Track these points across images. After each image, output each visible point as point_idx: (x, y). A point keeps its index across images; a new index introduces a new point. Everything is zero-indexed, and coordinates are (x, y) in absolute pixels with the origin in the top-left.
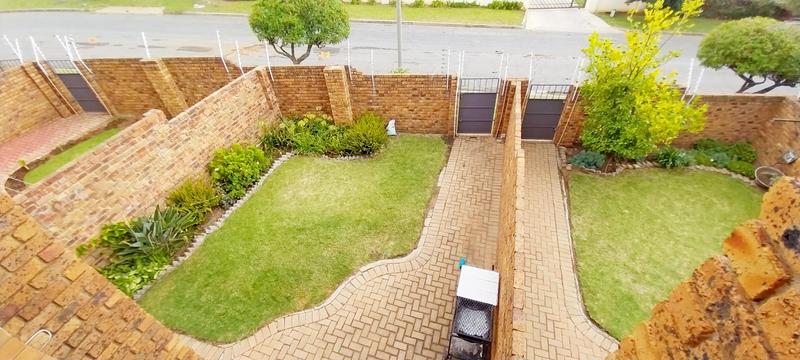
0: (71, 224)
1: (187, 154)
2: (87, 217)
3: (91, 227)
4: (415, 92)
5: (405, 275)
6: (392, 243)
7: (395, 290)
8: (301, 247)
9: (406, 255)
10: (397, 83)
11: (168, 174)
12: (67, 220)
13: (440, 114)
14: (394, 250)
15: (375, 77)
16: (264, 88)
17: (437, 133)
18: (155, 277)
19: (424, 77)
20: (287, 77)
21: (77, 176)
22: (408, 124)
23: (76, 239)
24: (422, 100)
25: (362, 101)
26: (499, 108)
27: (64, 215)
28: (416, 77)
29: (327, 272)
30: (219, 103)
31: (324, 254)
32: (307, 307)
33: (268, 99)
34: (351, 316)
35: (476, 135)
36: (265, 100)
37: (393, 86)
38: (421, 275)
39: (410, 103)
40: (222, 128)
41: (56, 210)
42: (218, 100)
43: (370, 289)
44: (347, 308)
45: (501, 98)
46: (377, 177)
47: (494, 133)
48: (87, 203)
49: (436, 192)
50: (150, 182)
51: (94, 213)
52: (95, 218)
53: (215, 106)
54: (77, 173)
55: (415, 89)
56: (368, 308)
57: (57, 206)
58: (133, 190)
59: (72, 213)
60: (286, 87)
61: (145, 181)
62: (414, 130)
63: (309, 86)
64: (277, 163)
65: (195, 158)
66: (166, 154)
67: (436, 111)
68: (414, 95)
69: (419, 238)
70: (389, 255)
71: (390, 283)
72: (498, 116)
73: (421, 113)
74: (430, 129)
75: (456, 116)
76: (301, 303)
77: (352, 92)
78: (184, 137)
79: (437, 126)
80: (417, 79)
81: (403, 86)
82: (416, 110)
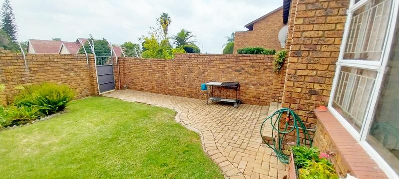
4: (66, 67)
10: (50, 60)
13: (87, 81)
17: (87, 96)
35: (109, 92)
37: (46, 62)
39: (63, 77)
45: (116, 66)
55: (65, 65)
67: (83, 80)
68: (65, 70)
72: (117, 77)
73: (72, 83)
74: (81, 95)
75: (98, 80)
79: (86, 91)
80: (66, 57)
81: (56, 63)
82: (68, 81)
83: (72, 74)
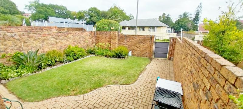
0: (6, 45)
1: (60, 43)
2: (13, 46)
3: (12, 50)
4: (140, 41)
5: (128, 91)
6: (124, 80)
7: (121, 95)
8: (85, 75)
9: (129, 84)
10: (134, 37)
11: (50, 46)
12: (6, 43)
13: (148, 49)
14: (124, 82)
15: (127, 35)
16: (92, 37)
17: (147, 57)
18: (23, 75)
19: (143, 35)
20: (99, 34)
21: (18, 31)
22: (136, 53)
23: (5, 51)
24: (142, 44)
25: (122, 43)
26: (170, 48)
27: (5, 41)
28: (140, 35)
29: (91, 84)
30: (76, 34)
31: (93, 79)
32: (75, 95)
33: (92, 40)
34: (95, 101)
35: (161, 59)
36: (91, 40)
37: (132, 38)
38: (136, 92)
39: (138, 45)
40: (75, 42)
41: (4, 37)
42: (76, 33)
43: (108, 93)
44: (94, 98)
45: (171, 44)
46: (122, 63)
47: (168, 58)
48: (16, 41)
49: (145, 69)
50: (42, 46)
51: (16, 45)
52: (16, 47)
53: (75, 34)
54: (18, 30)
55: (139, 40)
56: (105, 99)
57: (5, 36)
58: (35, 45)
59: (8, 41)
60: (99, 38)
61: (41, 45)
62: (138, 55)
63: (106, 37)
64: (88, 56)
65: (62, 46)
66: (53, 40)
67: (146, 48)
68: (139, 42)
69: (136, 80)
70: (121, 83)
71: (120, 92)
72: (170, 51)
73: (141, 49)
74: (144, 56)
75: (154, 50)
76: (73, 93)
77: (119, 40)
78: (61, 38)
79: (147, 54)
80: (141, 36)
81: (136, 39)
82: (139, 47)
83: (141, 44)
